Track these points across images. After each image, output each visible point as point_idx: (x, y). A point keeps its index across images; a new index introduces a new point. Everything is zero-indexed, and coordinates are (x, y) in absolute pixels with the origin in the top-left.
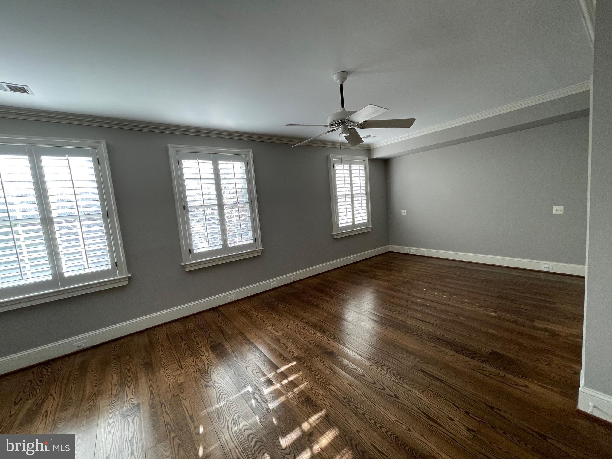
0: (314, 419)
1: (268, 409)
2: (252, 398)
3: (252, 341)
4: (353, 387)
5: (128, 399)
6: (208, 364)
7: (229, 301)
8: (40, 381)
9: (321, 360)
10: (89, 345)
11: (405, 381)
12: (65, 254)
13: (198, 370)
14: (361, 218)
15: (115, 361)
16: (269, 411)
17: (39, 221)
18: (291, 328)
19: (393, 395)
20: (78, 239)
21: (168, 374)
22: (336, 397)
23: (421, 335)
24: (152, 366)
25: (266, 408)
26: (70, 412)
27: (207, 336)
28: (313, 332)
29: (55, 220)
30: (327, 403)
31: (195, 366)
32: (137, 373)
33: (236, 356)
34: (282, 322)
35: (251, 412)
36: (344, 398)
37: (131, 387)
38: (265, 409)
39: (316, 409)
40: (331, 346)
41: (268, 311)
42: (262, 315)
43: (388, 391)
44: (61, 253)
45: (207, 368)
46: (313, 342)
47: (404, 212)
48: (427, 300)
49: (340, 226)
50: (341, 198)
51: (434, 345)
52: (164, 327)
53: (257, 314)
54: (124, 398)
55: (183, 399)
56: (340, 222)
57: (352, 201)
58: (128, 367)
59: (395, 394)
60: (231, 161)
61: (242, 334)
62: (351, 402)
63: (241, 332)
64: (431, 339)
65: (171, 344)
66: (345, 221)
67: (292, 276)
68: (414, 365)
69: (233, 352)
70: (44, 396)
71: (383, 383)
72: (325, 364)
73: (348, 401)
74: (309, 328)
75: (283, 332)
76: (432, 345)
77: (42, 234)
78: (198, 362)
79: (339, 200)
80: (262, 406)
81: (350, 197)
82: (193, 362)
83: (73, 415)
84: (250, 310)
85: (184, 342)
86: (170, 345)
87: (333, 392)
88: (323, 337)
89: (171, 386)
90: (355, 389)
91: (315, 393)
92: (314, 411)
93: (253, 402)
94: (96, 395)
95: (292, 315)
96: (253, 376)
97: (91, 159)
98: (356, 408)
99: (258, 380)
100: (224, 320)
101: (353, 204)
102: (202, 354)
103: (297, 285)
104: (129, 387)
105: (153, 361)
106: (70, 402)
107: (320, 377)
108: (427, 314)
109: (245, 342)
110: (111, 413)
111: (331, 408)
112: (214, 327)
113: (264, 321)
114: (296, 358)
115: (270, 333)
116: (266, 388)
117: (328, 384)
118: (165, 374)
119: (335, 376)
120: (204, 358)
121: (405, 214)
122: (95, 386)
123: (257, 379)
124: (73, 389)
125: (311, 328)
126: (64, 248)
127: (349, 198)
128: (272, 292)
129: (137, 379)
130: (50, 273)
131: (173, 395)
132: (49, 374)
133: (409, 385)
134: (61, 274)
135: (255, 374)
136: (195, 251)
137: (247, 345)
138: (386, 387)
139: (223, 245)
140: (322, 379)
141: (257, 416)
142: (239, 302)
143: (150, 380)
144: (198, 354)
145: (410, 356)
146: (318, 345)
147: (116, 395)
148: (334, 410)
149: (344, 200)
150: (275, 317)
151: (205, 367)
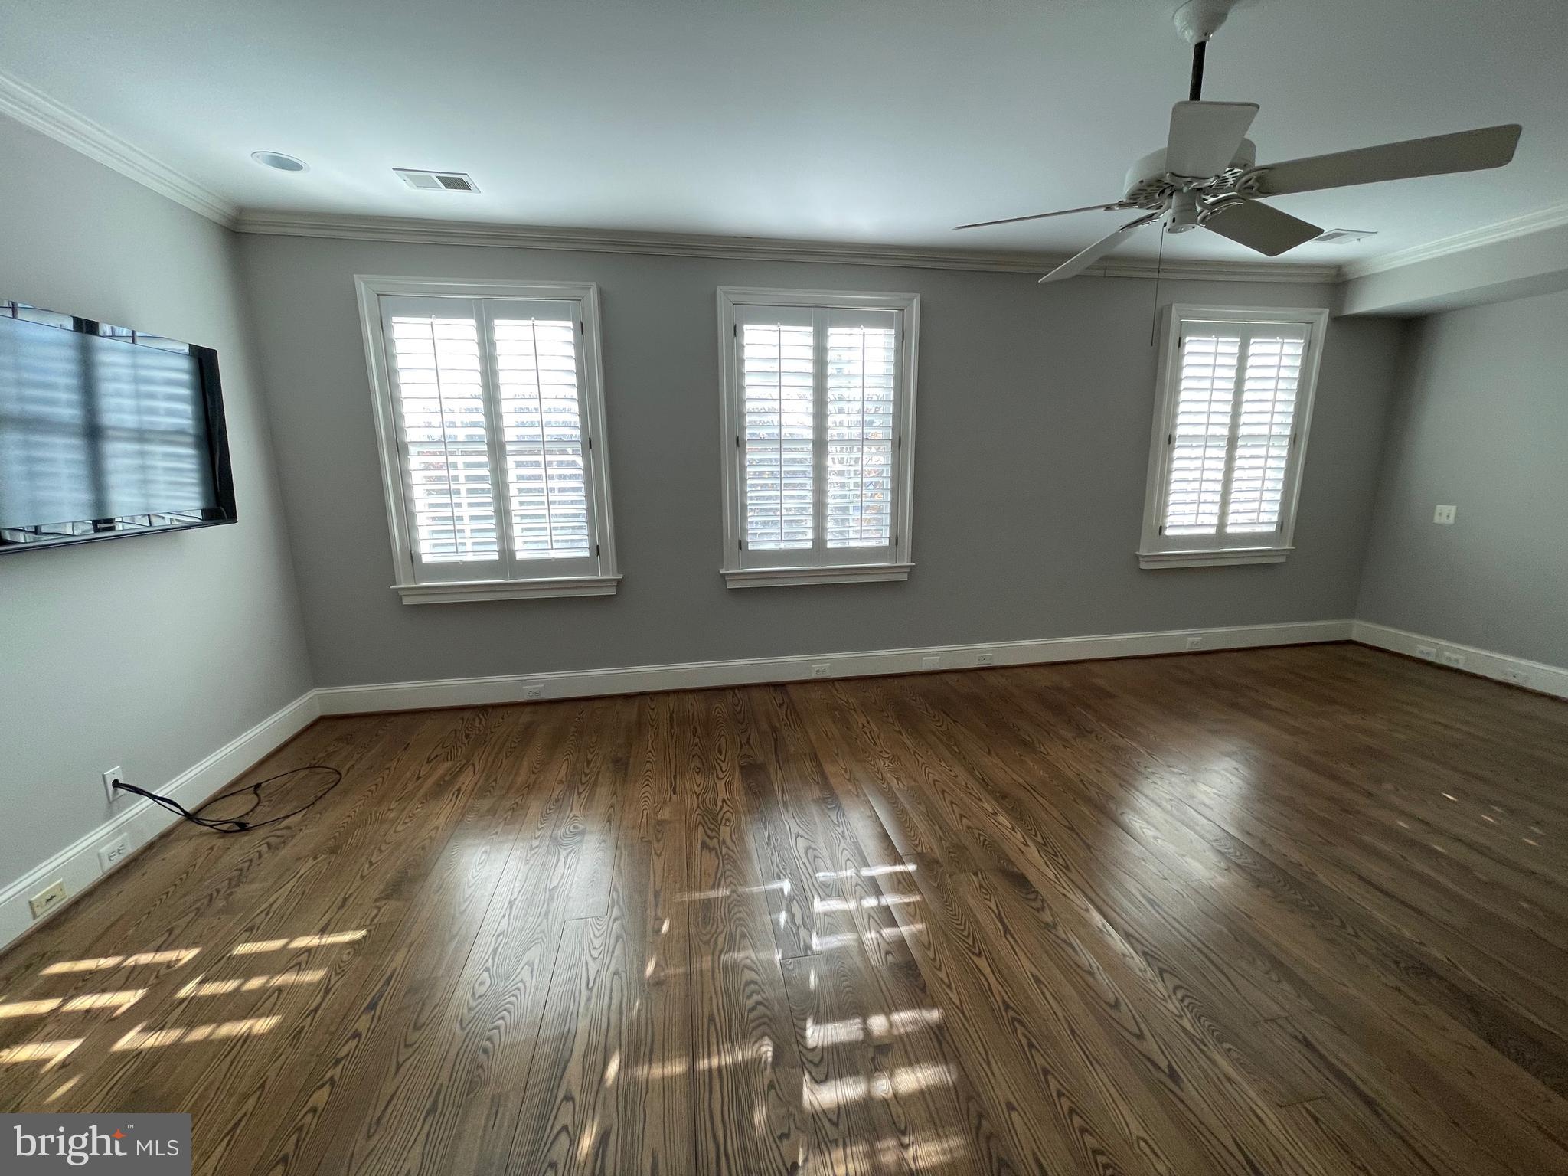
0: (904, 1017)
1: (808, 947)
2: (784, 907)
3: (832, 781)
4: (1045, 990)
5: (571, 815)
6: (724, 800)
7: (814, 676)
8: (467, 736)
9: (981, 886)
10: (546, 696)
11: (1227, 1046)
12: (523, 517)
13: (701, 805)
14: (1254, 516)
15: (573, 738)
16: (810, 953)
17: (485, 448)
18: (934, 781)
19: (1164, 1065)
20: (542, 489)
21: (647, 794)
22: (986, 993)
23: (1356, 935)
24: (626, 769)
25: (804, 941)
26: (486, 804)
27: (744, 741)
28: (990, 810)
29: (509, 448)
30: (954, 997)
31: (698, 796)
32: (598, 774)
33: (785, 803)
34: (919, 758)
35: (771, 934)
36: (1007, 1007)
37: (583, 795)
38: (802, 943)
39: (919, 997)
40: (1028, 860)
41: (893, 724)
42: (875, 729)
43: (1151, 1046)
44: (513, 513)
45: (718, 808)
46: (979, 835)
47: (1445, 515)
48: (1440, 832)
49: (1168, 532)
50: (1191, 446)
51: (1400, 984)
52: (672, 697)
53: (866, 724)
54: (566, 811)
55: (656, 853)
56: (1170, 520)
57: (1230, 459)
58: (590, 756)
59: (1170, 1067)
60: (859, 327)
61: (815, 757)
62: (1020, 1022)
63: (815, 754)
64: (1397, 963)
65: (672, 736)
66: (1190, 520)
67: (987, 650)
68: (1283, 1014)
69: (783, 792)
70: (464, 762)
71: (1145, 1020)
72: (990, 900)
73: (1014, 1019)
74: (983, 795)
75: (913, 783)
76: (1392, 981)
77: (488, 473)
78: (706, 791)
79: (1177, 453)
80: (798, 934)
81: (1223, 443)
82: (698, 786)
83: (488, 811)
84: (854, 710)
85: (697, 740)
86: (670, 738)
87: (982, 978)
88: (1013, 829)
89: (644, 820)
90: (1049, 996)
91: (934, 959)
92: (913, 1000)
93: (783, 917)
94: (529, 788)
95: (952, 752)
96: (806, 861)
97: (570, 324)
98: (1031, 1045)
99: (812, 874)
100: (790, 717)
101: (1229, 470)
102: (721, 775)
103: (993, 679)
104: (579, 794)
105: (632, 760)
106: (493, 787)
107: (962, 927)
108: (1421, 878)
109: (816, 778)
110: (539, 830)
111: (961, 1015)
112: (764, 726)
113: (875, 744)
114: (920, 858)
115: (880, 776)
116: (822, 900)
117: (977, 951)
118: (643, 791)
119: (1004, 939)
120: (721, 785)
121: (1451, 521)
122: (533, 773)
123: (810, 870)
124: (503, 766)
125: (988, 797)
126: (522, 503)
127: (1219, 446)
128: (923, 680)
129: (595, 784)
130: (495, 548)
131: (642, 838)
132: (481, 728)
133: (1237, 1063)
134: (512, 553)
135: (811, 859)
136: (751, 547)
137: (817, 787)
138: (1147, 1033)
139: (814, 541)
140: (966, 933)
141: (780, 952)
142: (836, 683)
143: (615, 794)
144: (713, 774)
145: (1279, 981)
146: (991, 846)
147: (557, 801)
148: (966, 1023)
149: (1199, 452)
150: (907, 742)
151: (716, 805)
